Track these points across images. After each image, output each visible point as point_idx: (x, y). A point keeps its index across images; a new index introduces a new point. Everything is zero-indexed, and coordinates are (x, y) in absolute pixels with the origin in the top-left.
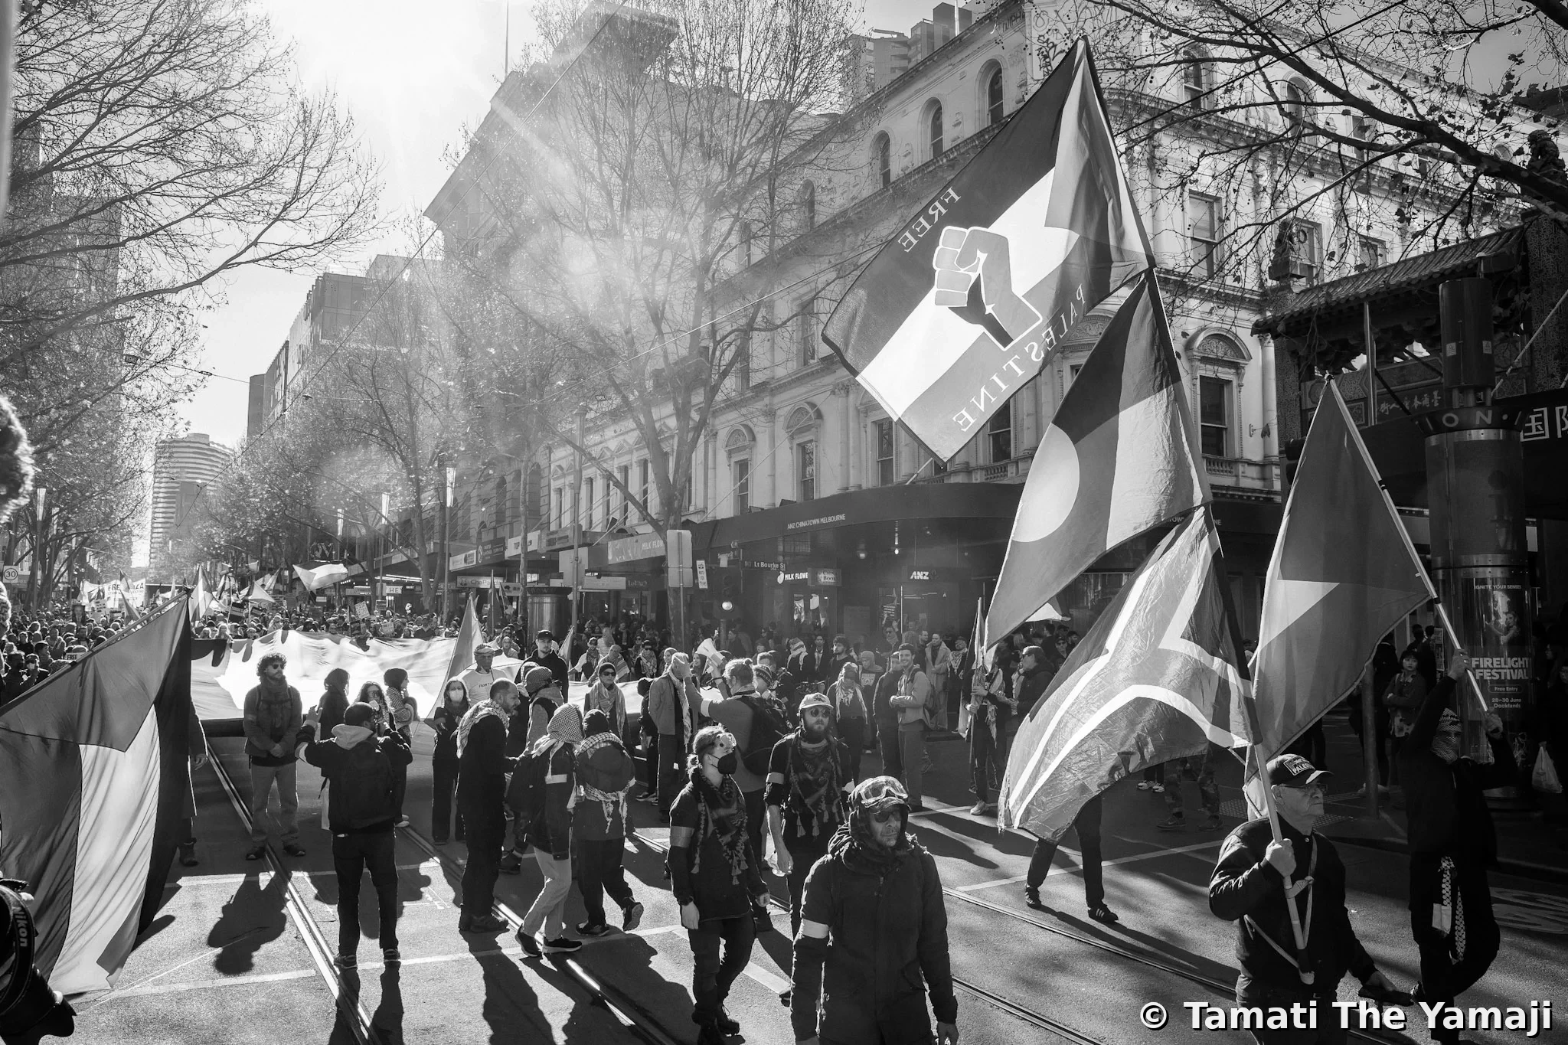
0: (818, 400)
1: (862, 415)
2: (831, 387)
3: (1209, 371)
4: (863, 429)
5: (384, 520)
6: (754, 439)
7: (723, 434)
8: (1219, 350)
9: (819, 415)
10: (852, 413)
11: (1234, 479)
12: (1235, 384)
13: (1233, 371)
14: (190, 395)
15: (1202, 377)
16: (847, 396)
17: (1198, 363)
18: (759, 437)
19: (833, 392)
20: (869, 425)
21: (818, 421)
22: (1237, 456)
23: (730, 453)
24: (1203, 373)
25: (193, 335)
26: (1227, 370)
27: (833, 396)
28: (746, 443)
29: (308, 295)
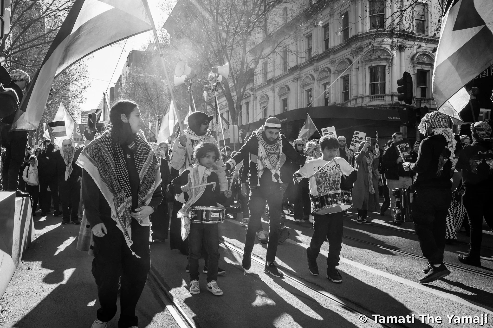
0: (289, 84)
1: (302, 88)
2: (292, 79)
3: (419, 67)
4: (302, 93)
5: (150, 131)
6: (268, 99)
7: (258, 98)
8: (425, 59)
9: (289, 89)
10: (299, 88)
11: (429, 105)
12: (431, 71)
13: (430, 67)
14: (86, 89)
15: (417, 69)
16: (298, 82)
17: (415, 64)
18: (270, 98)
19: (293, 81)
20: (304, 91)
21: (288, 91)
22: (431, 97)
23: (261, 104)
24: (418, 68)
25: (86, 70)
26: (427, 66)
27: (293, 82)
28: (266, 100)
29: (127, 58)
